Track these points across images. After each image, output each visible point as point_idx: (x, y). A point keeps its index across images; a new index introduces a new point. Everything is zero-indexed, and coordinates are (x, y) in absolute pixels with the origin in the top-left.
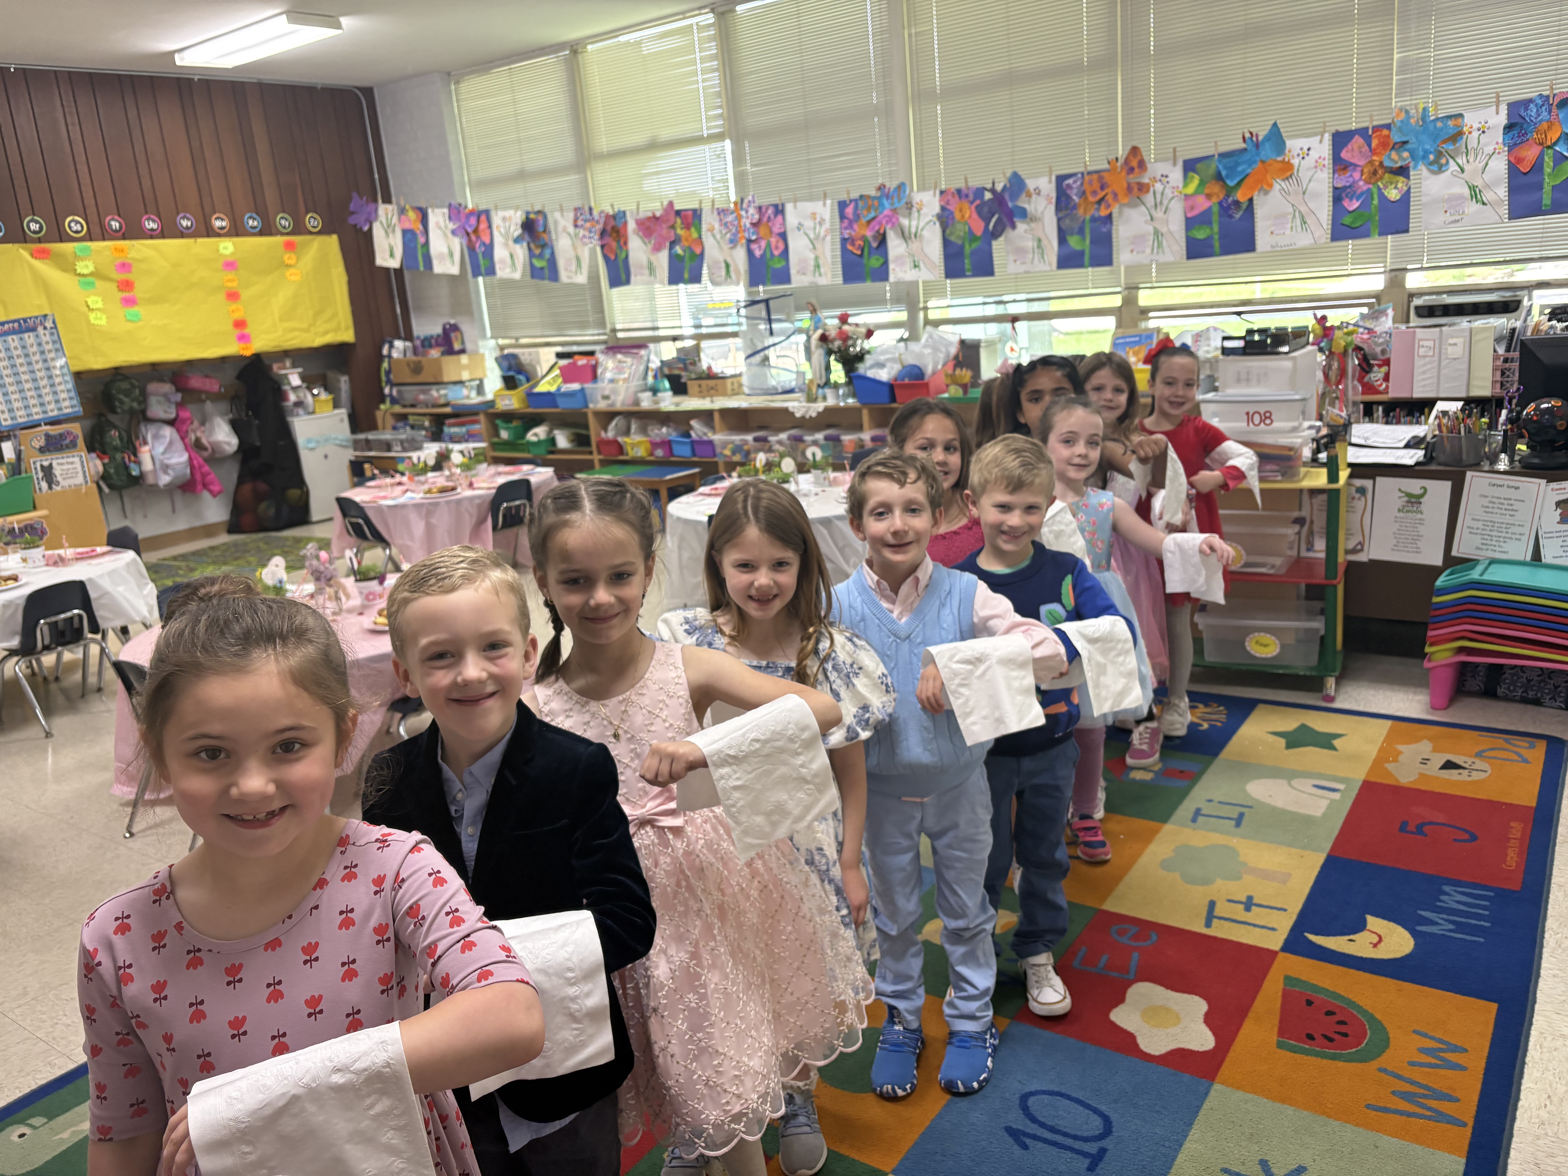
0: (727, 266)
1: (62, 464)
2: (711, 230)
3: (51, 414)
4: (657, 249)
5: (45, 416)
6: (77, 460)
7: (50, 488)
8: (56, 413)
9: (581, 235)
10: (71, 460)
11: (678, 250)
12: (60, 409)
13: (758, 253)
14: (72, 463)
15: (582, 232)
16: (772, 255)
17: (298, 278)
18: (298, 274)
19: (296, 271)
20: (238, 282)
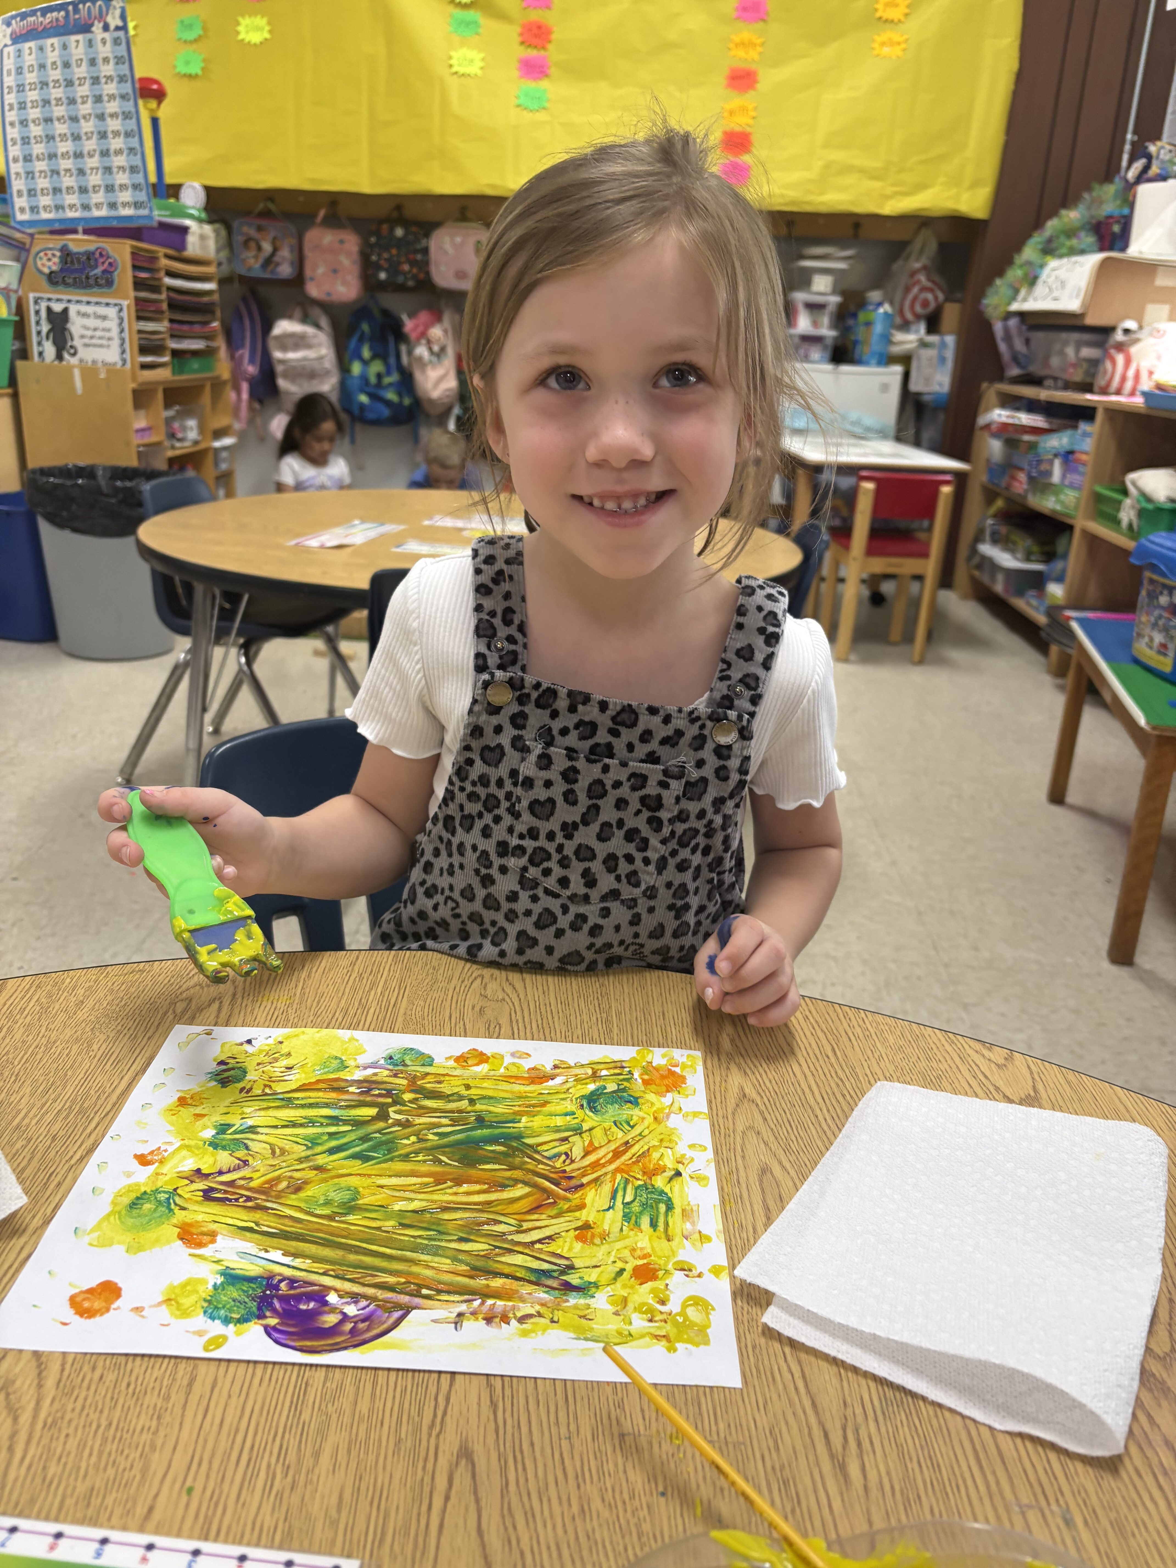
1: (85, 315)
3: (96, 213)
5: (86, 214)
6: (112, 312)
7: (59, 357)
8: (103, 212)
10: (102, 310)
12: (113, 206)
14: (104, 318)
17: (897, 51)
18: (899, 43)
19: (896, 38)
20: (759, 49)
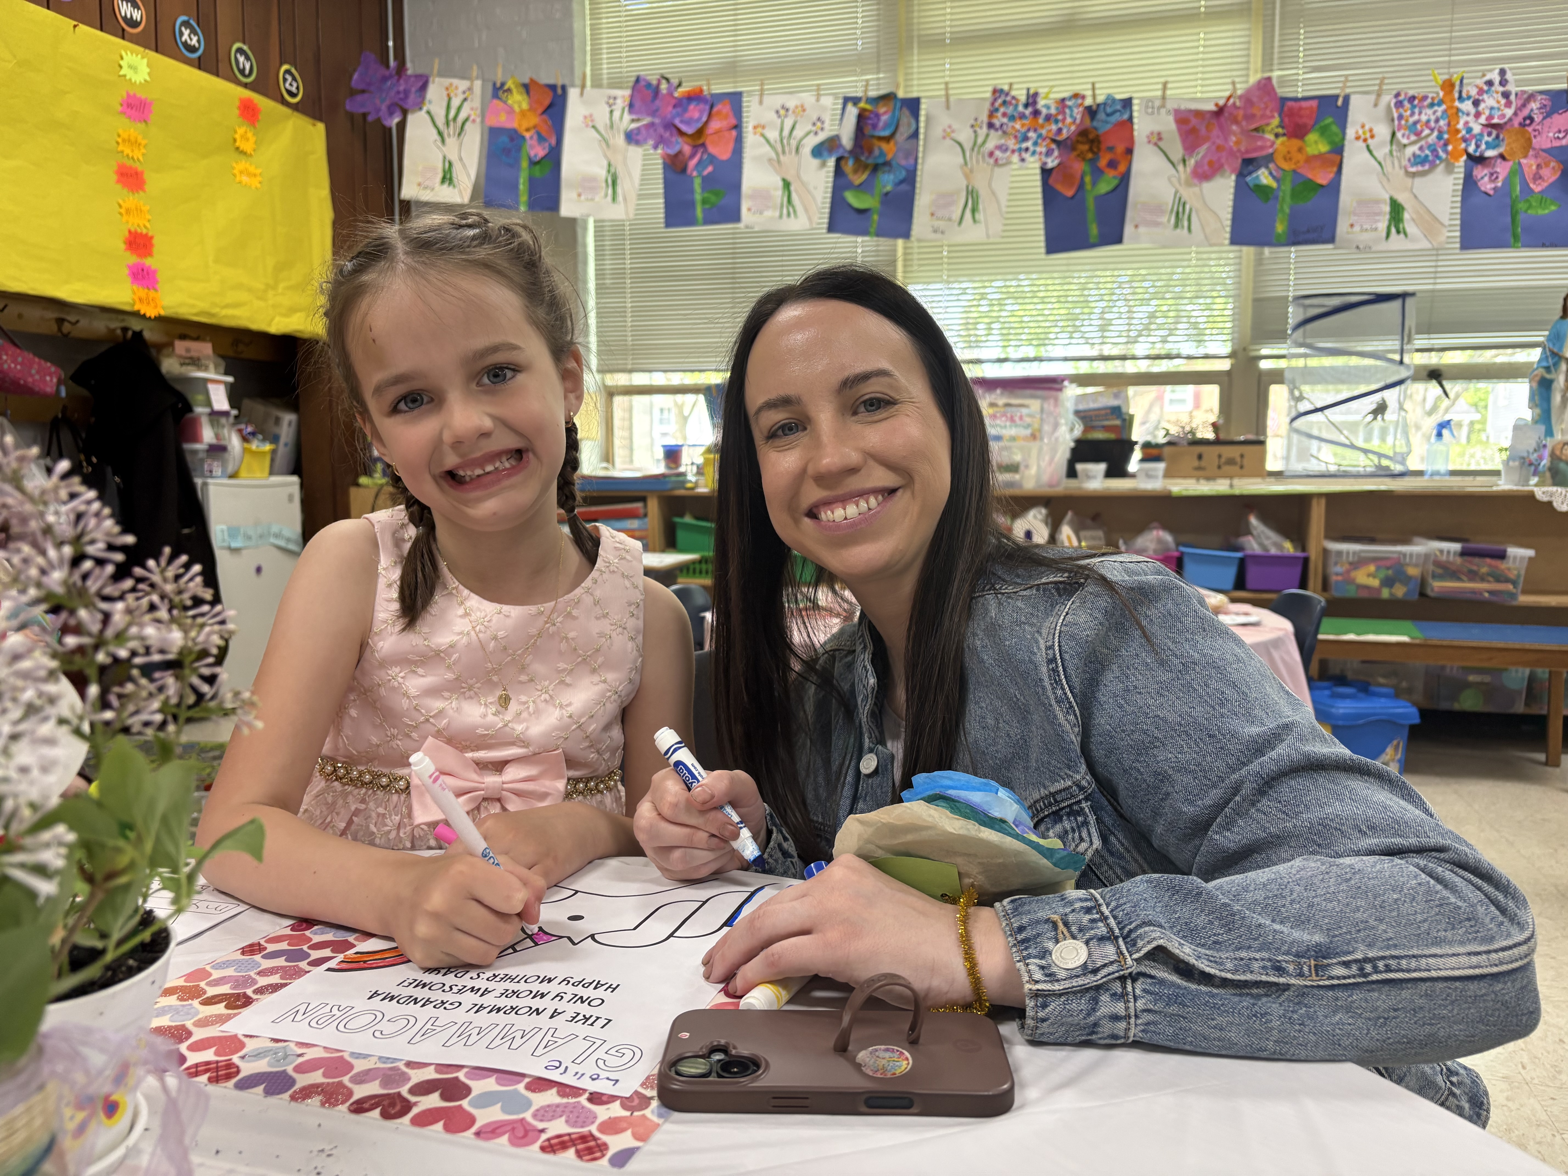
0: (1396, 209)
2: (1366, 138)
4: (1203, 174)
9: (990, 145)
11: (1264, 177)
13: (1486, 185)
15: (994, 140)
16: (1526, 190)
17: (255, 183)
18: (255, 175)
19: (252, 169)
20: (143, 151)
